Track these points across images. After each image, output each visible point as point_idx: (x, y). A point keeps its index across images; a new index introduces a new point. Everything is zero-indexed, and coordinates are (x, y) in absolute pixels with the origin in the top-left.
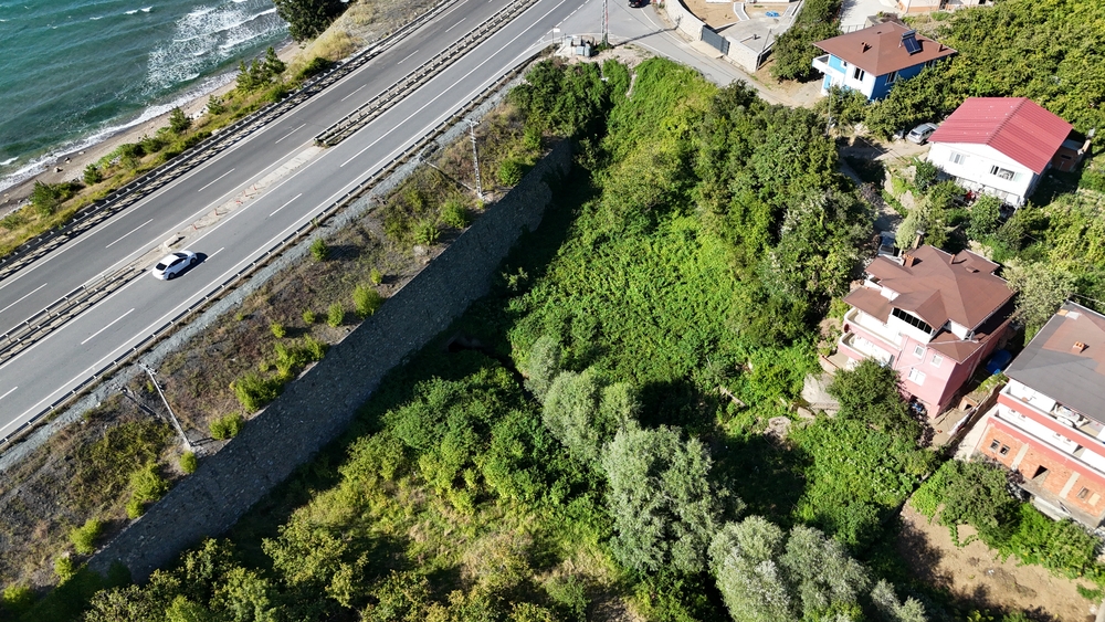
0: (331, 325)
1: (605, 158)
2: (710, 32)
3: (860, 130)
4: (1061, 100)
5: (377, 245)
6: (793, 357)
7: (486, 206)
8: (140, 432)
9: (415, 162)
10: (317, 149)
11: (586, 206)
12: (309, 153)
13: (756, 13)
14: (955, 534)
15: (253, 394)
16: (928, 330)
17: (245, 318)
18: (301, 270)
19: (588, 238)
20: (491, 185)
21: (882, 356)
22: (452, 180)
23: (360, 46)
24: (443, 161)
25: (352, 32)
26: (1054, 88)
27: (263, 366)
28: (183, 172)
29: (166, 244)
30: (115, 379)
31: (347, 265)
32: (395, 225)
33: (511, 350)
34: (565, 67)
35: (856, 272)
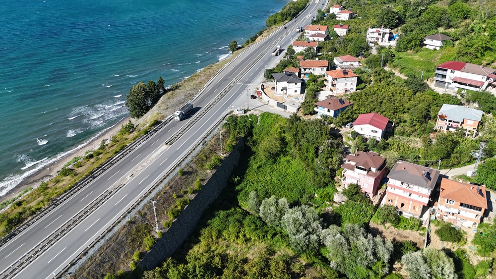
0: (189, 194)
1: (255, 143)
2: (279, 105)
3: (332, 126)
4: (384, 113)
5: (196, 171)
6: (329, 189)
7: (225, 157)
8: (143, 226)
9: (201, 146)
10: (166, 146)
11: (252, 157)
12: (164, 147)
13: (291, 98)
14: (385, 226)
15: (173, 214)
16: (366, 171)
17: (164, 193)
18: (177, 178)
19: (255, 167)
20: (224, 152)
21: (355, 182)
22: (213, 151)
23: (167, 116)
24: (209, 145)
25: (161, 112)
26: (382, 110)
27: (173, 207)
28: (123, 157)
29: (129, 176)
30: (131, 213)
31: (189, 177)
32: (200, 165)
33: (238, 202)
34: (238, 117)
35: (341, 162)
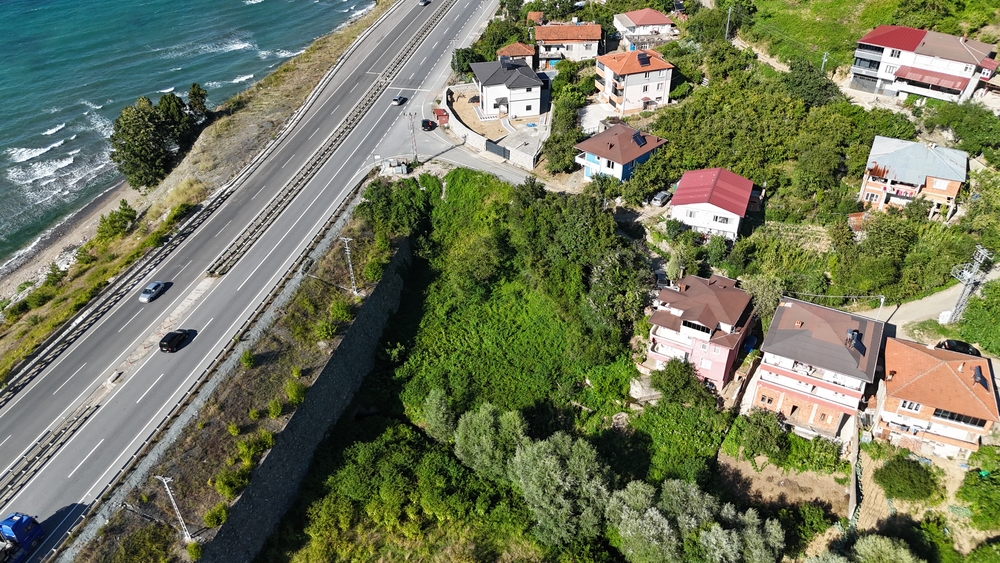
0: (273, 417)
1: (437, 248)
2: (491, 145)
3: (619, 202)
4: (741, 165)
5: (289, 347)
6: (618, 369)
7: (363, 300)
8: (147, 536)
9: (299, 276)
10: (209, 281)
11: (432, 287)
12: (205, 285)
13: (519, 126)
14: (754, 463)
15: (230, 484)
16: (708, 331)
17: (205, 426)
18: (238, 377)
19: (441, 311)
20: (361, 284)
21: (680, 355)
22: (332, 284)
23: (213, 189)
24: (320, 271)
25: (200, 178)
26: (734, 158)
27: (229, 461)
28: (97, 319)
29: (109, 381)
30: (113, 499)
31: (271, 368)
32: (298, 329)
33: (404, 409)
34: (391, 184)
35: (646, 301)
